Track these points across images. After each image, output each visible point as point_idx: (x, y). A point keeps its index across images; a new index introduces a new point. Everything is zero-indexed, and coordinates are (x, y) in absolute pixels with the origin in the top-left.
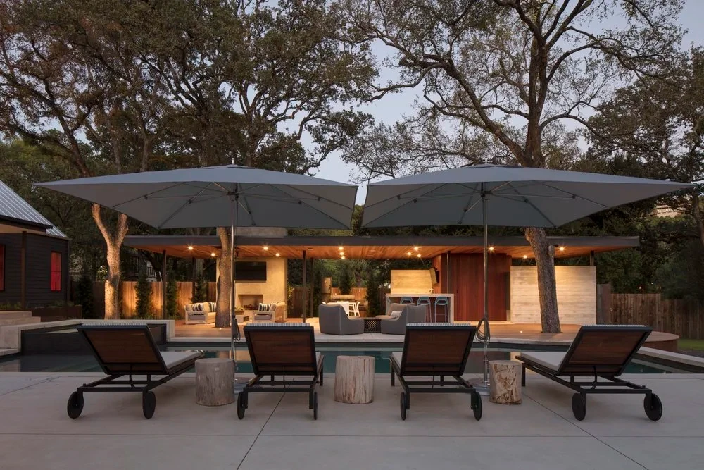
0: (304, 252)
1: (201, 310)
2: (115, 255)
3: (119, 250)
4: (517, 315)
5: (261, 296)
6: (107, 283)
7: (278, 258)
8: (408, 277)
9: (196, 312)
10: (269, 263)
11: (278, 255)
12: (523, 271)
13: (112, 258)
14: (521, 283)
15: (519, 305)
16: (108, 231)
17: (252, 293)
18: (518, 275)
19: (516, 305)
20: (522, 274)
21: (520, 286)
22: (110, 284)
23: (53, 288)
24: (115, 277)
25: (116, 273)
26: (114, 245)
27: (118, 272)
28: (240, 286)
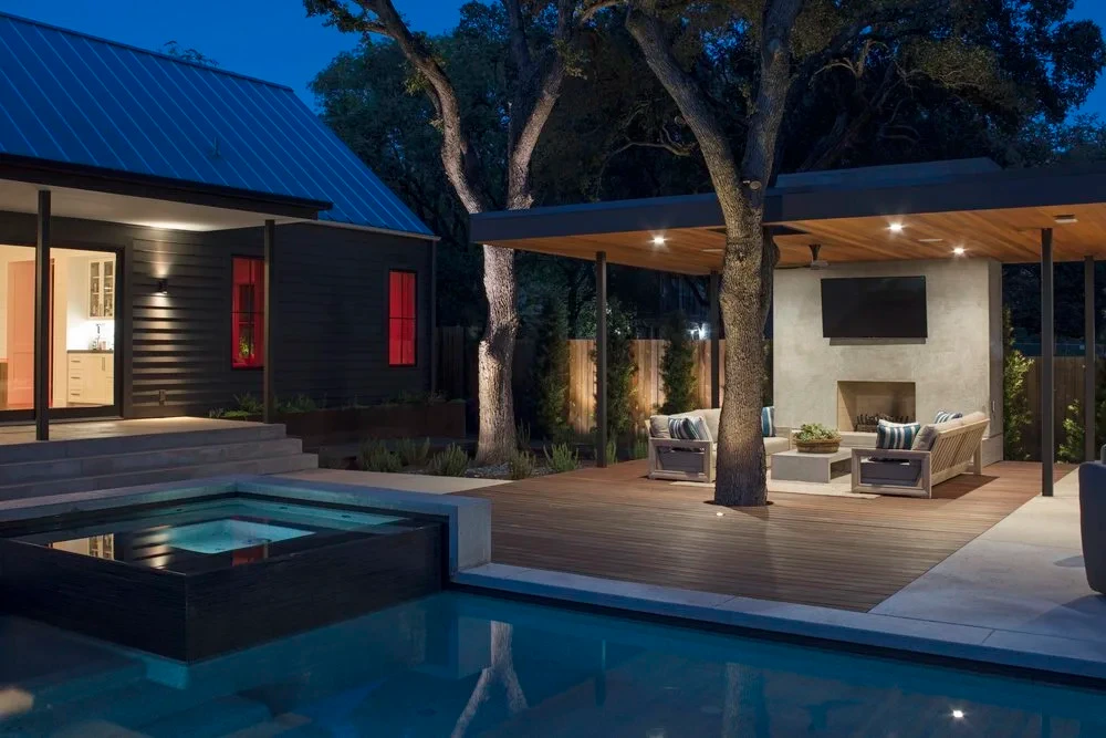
0: (1047, 234)
2: (500, 271)
5: (909, 388)
6: (483, 347)
7: (960, 259)
9: (675, 443)
10: (934, 280)
11: (959, 251)
13: (496, 281)
17: (880, 378)
22: (492, 351)
24: (504, 330)
25: (504, 322)
27: (510, 318)
28: (843, 354)
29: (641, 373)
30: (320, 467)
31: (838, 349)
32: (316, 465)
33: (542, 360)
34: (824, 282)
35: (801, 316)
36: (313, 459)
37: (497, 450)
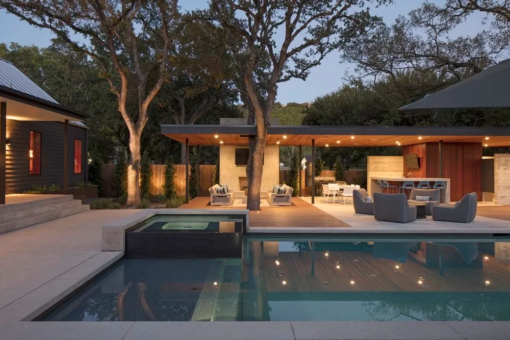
0: (313, 141)
1: (224, 193)
2: (136, 142)
3: (140, 137)
4: (502, 197)
6: (130, 167)
8: (383, 163)
9: (220, 195)
11: (278, 143)
12: (507, 158)
13: (134, 145)
14: (505, 169)
15: (504, 188)
16: (131, 121)
18: (503, 162)
19: (501, 188)
20: (506, 161)
21: (504, 172)
22: (133, 168)
23: (76, 172)
24: (137, 162)
25: (137, 158)
26: (136, 133)
27: (139, 158)
28: (240, 169)
29: (154, 175)
30: (90, 209)
31: (239, 168)
32: (89, 208)
33: (120, 171)
34: (236, 149)
35: (228, 159)
36: (88, 206)
37: (136, 201)
